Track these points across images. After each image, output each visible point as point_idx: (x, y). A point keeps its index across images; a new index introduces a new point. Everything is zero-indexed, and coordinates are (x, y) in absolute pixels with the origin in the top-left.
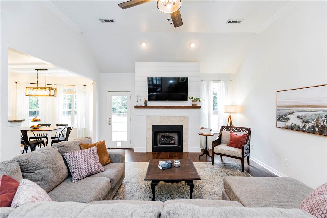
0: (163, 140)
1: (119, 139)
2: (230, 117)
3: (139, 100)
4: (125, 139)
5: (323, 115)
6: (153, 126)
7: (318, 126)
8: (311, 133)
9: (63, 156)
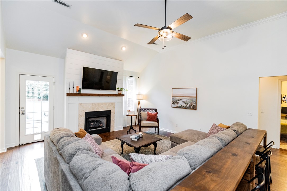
0: (93, 124)
1: (38, 131)
2: (139, 102)
3: (72, 88)
4: (46, 129)
5: (194, 101)
6: (85, 112)
7: (192, 106)
8: (189, 109)
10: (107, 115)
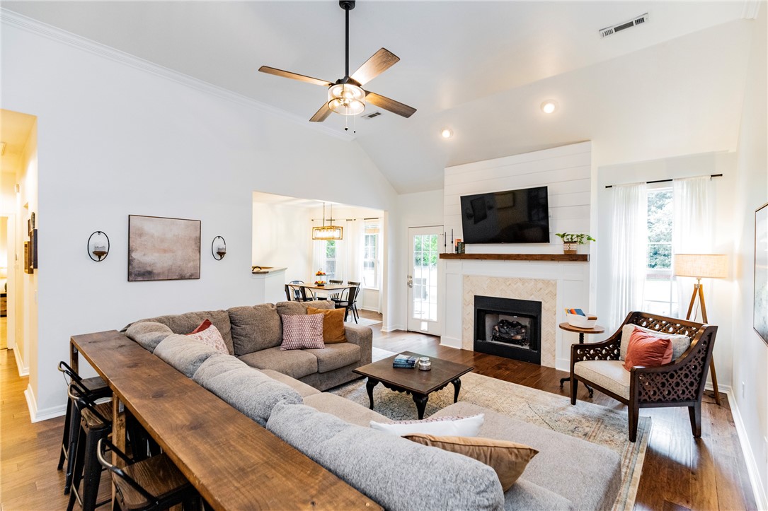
0: (497, 329)
1: (425, 317)
3: (449, 242)
4: (434, 318)
6: (474, 296)
9: (281, 318)
10: (532, 311)
